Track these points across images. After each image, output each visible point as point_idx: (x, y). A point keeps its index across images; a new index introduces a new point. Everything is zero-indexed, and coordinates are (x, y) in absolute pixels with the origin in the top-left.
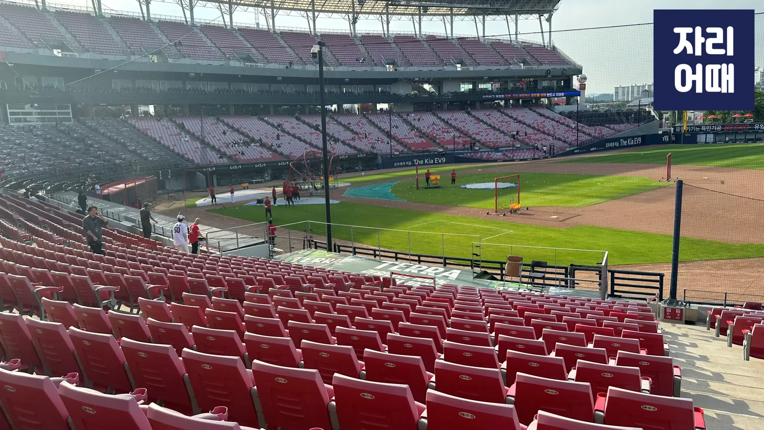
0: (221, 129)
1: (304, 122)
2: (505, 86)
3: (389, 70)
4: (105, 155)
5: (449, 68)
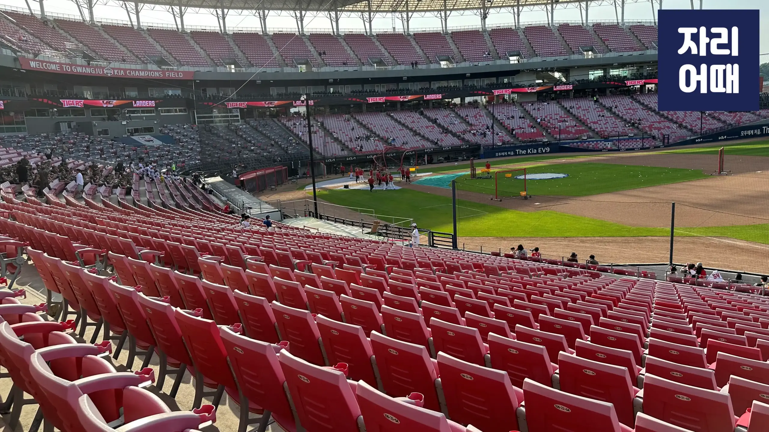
0: (351, 125)
1: (425, 117)
2: (641, 71)
3: (512, 62)
4: (257, 149)
5: (575, 57)
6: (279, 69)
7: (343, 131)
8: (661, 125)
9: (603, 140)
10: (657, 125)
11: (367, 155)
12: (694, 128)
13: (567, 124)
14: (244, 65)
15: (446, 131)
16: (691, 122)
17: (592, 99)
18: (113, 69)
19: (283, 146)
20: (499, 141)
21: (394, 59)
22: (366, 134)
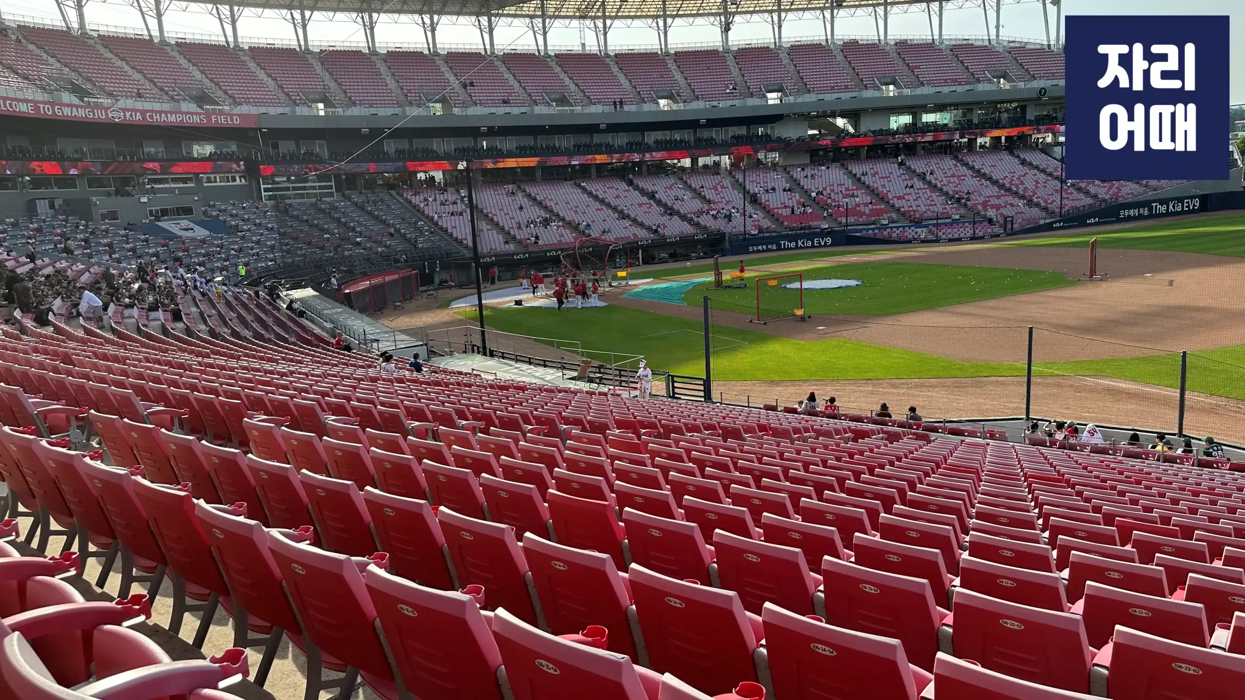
0: (518, 202)
2: (969, 117)
3: (770, 102)
4: (367, 242)
5: (869, 94)
6: (397, 110)
7: (506, 212)
8: (1001, 202)
9: (913, 226)
10: (994, 201)
11: (546, 252)
12: (1049, 206)
13: (857, 200)
14: (341, 104)
15: (670, 211)
16: (1046, 197)
17: (895, 159)
18: (124, 110)
19: (408, 236)
20: (753, 228)
21: (585, 94)
22: (544, 216)
